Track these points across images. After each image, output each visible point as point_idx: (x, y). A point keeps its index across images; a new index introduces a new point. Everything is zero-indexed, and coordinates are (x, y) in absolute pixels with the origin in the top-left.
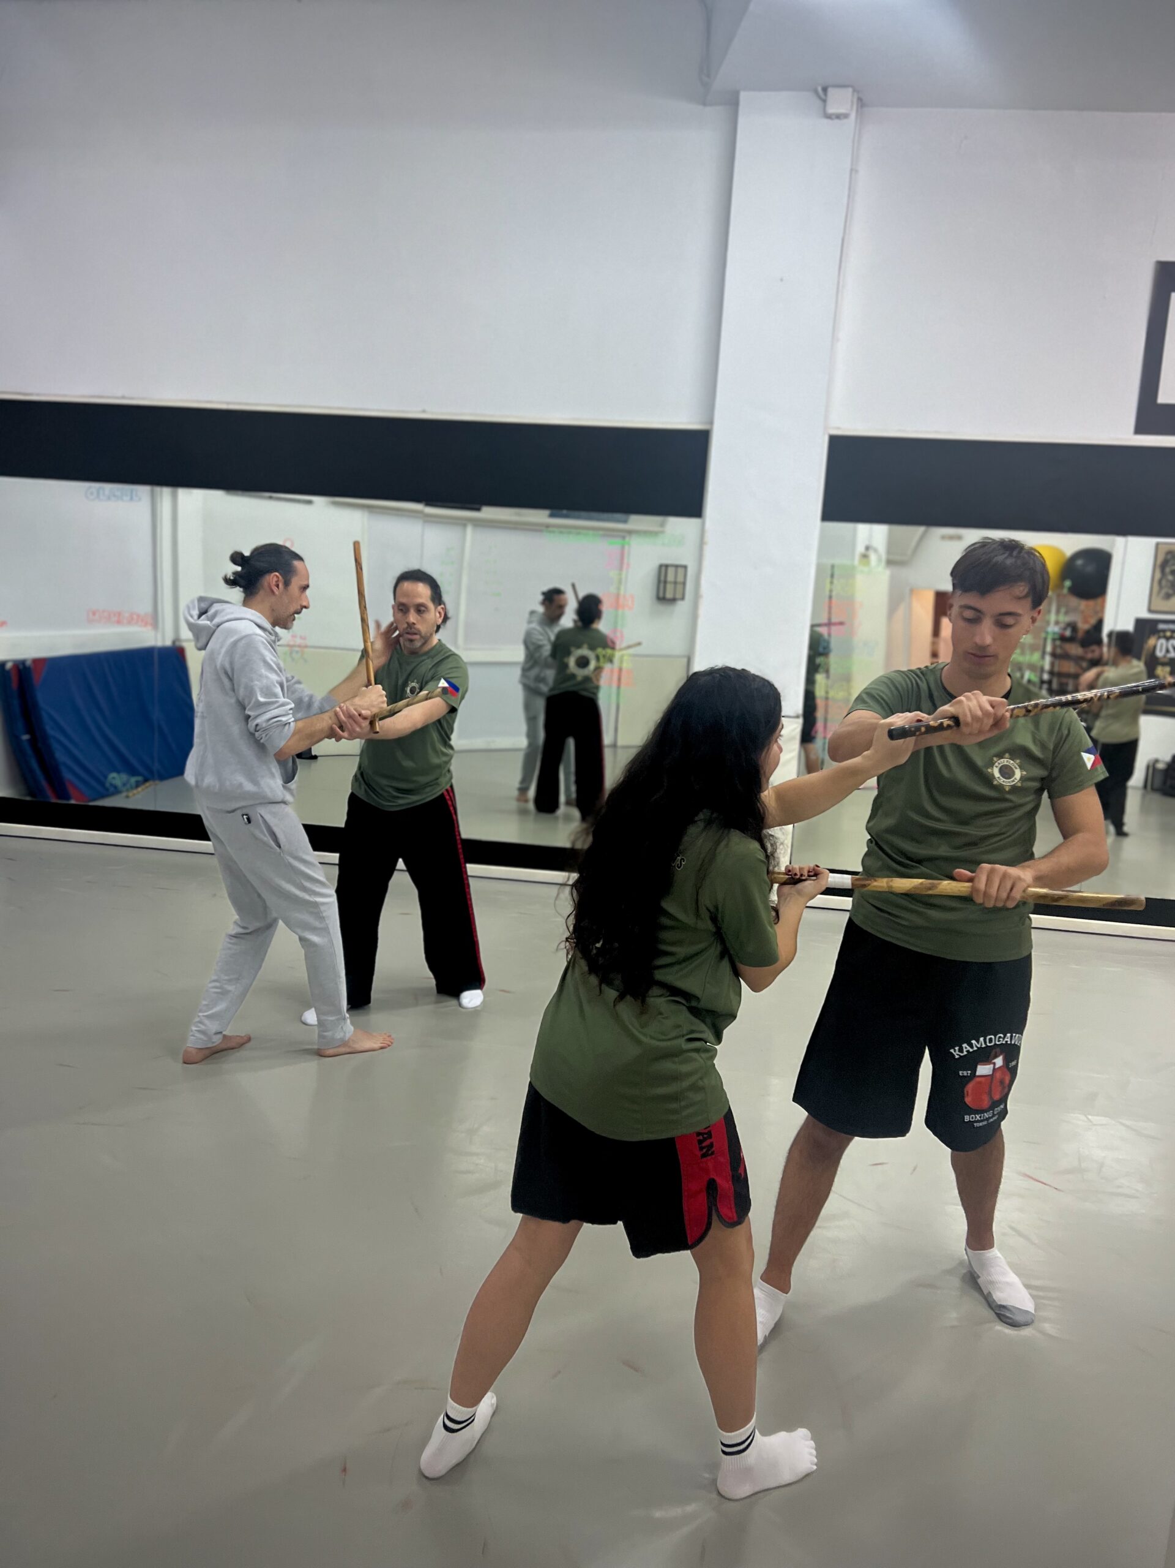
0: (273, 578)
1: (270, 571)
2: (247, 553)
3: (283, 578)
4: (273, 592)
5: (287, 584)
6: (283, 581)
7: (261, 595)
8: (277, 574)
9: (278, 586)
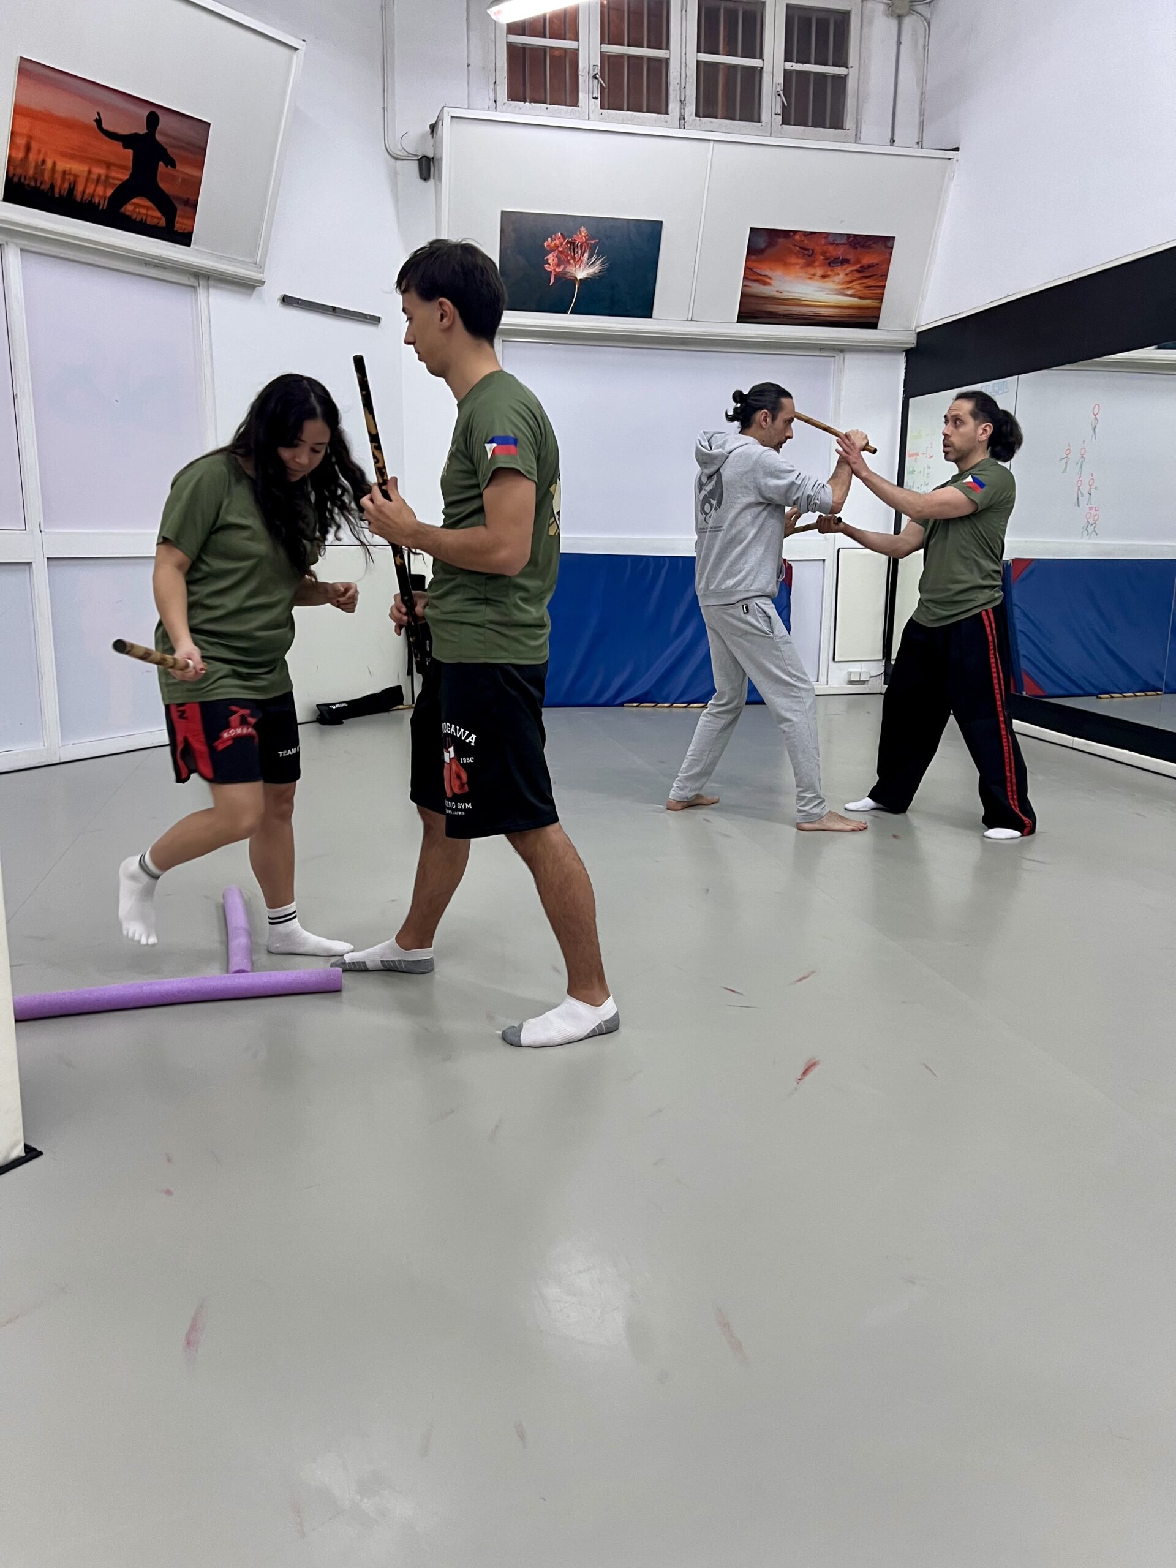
0: (762, 414)
1: (761, 408)
2: (746, 392)
3: (771, 413)
4: (761, 425)
5: (774, 419)
6: (771, 416)
7: (753, 429)
8: (765, 410)
9: (766, 421)
